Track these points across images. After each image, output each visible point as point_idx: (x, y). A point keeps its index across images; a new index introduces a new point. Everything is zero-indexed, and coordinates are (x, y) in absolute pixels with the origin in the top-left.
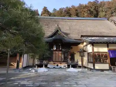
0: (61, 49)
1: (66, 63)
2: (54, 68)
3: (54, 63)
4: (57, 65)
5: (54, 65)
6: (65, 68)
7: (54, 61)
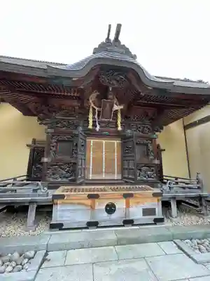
0: (120, 128)
1: (155, 195)
3: (90, 197)
4: (110, 209)
5: (92, 207)
6: (150, 218)
7: (91, 177)
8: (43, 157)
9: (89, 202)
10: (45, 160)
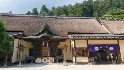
1: (53, 58)
2: (41, 63)
4: (45, 60)
5: (42, 60)
6: (52, 62)
7: (43, 56)
9: (41, 59)
10: (34, 53)
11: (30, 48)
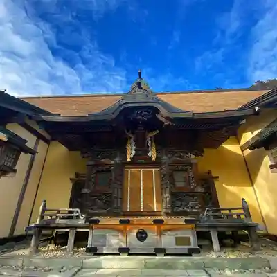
1: (187, 221)
3: (122, 222)
4: (142, 236)
8: (84, 188)
9: (121, 227)
10: (85, 191)
11: (77, 175)
